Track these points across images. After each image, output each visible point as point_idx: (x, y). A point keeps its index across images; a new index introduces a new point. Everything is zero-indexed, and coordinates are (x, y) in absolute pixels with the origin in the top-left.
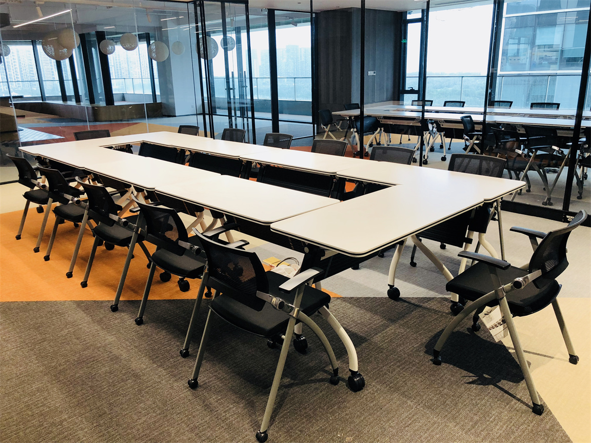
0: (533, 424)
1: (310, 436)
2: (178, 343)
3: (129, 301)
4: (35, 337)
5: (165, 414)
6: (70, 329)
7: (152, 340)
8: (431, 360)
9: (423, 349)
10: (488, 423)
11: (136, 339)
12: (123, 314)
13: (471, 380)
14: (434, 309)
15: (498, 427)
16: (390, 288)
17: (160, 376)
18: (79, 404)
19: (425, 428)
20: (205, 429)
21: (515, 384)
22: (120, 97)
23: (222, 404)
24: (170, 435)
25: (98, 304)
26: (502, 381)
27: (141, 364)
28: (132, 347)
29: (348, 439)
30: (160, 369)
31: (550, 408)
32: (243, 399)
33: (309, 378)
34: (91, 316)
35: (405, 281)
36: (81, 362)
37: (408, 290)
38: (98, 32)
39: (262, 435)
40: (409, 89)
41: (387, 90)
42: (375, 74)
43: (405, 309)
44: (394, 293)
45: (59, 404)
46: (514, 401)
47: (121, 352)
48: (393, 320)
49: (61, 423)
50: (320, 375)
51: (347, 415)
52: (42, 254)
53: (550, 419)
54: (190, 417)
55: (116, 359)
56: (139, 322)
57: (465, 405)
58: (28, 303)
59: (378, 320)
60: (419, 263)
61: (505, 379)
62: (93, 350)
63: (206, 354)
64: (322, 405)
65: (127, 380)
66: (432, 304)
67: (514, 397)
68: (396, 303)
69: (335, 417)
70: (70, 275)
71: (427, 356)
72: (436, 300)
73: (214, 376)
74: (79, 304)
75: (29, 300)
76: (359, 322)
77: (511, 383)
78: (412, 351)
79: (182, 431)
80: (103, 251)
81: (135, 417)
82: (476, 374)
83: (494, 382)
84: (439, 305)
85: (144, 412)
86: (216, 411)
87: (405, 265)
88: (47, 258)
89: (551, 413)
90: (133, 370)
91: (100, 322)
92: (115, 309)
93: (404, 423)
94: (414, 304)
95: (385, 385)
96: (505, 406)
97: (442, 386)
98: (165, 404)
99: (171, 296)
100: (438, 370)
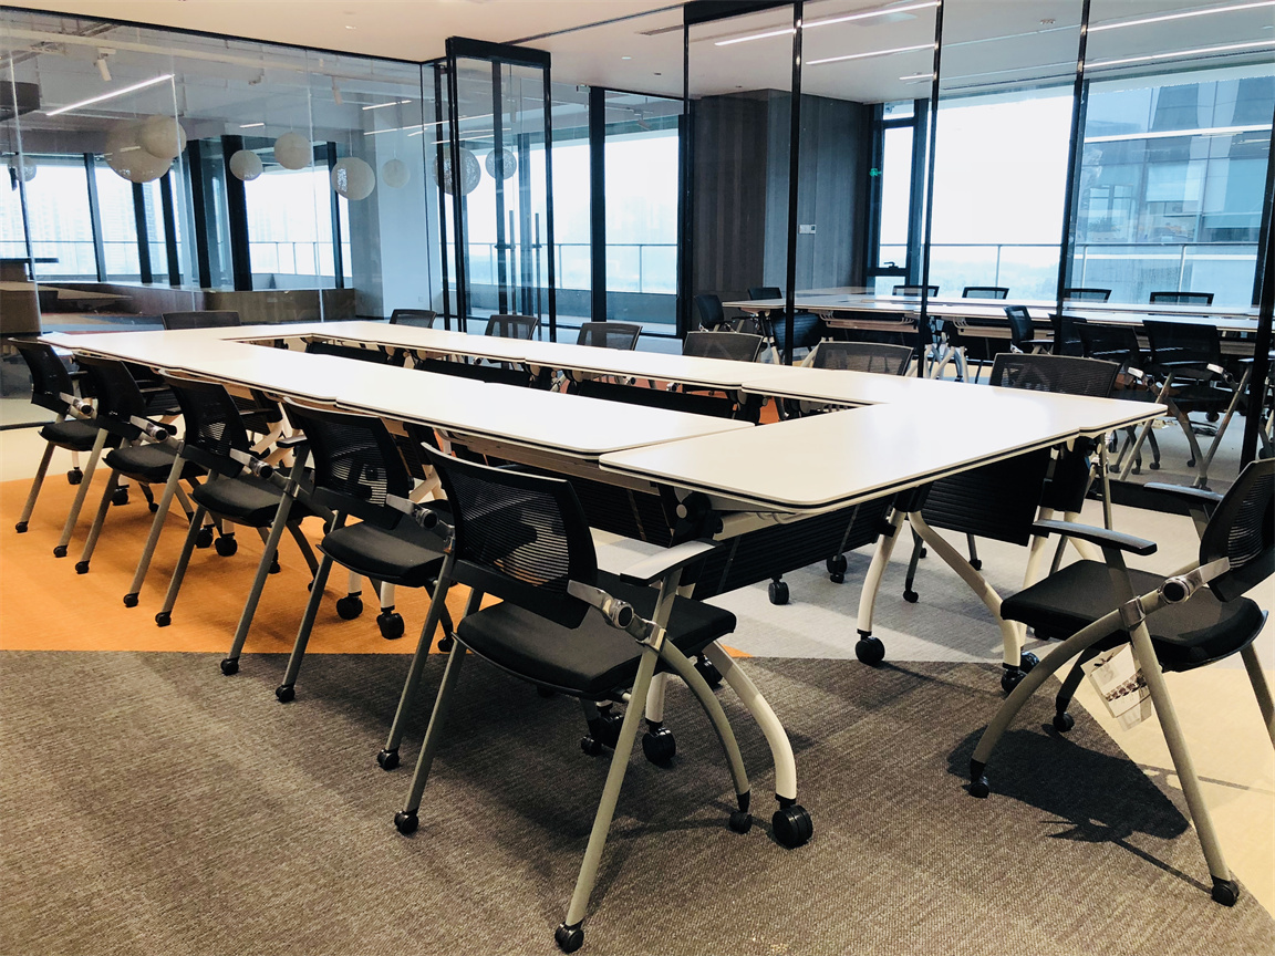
0: (1215, 925)
1: (683, 939)
2: (374, 741)
3: (264, 656)
4: (41, 722)
5: (338, 886)
6: (124, 708)
7: (314, 734)
8: (964, 787)
9: (944, 764)
10: (1108, 921)
11: (275, 731)
12: (248, 681)
13: (1061, 830)
14: (962, 686)
15: (1133, 930)
16: (862, 638)
17: (328, 806)
18: (134, 862)
19: (960, 928)
20: (433, 920)
21: (1165, 841)
22: (266, 281)
23: (475, 867)
24: (347, 931)
25: (193, 660)
26: (1134, 833)
27: (286, 780)
28: (266, 747)
29: (776, 948)
30: (329, 792)
31: (1252, 892)
32: (523, 857)
33: (678, 818)
34: (176, 682)
35: (895, 629)
36: (144, 775)
37: (900, 646)
38: (228, 137)
39: (571, 932)
40: (887, 266)
41: (839, 266)
42: (814, 232)
43: (897, 685)
44: (870, 650)
45: (87, 860)
46: (1167, 876)
47: (240, 756)
48: (870, 707)
49: (88, 901)
50: (706, 813)
51: (771, 896)
52: (72, 560)
53: (1254, 915)
54: (397, 893)
55: (226, 770)
56: (286, 696)
57: (1051, 882)
58: (32, 655)
59: (835, 705)
60: (924, 595)
61: (1141, 831)
62: (174, 751)
63: (437, 764)
64: (712, 876)
65: (249, 814)
66: (958, 674)
67: (1166, 868)
68: (876, 672)
69: (744, 901)
70: (131, 601)
71: (952, 778)
72: (967, 668)
73: (457, 808)
74: (148, 658)
75: (34, 649)
76: (793, 706)
77: (1157, 839)
78: (917, 767)
79: (377, 923)
80: (211, 559)
81: (267, 892)
82: (1072, 819)
83: (1115, 834)
84: (974, 678)
85: (287, 881)
86: (460, 883)
87: (891, 598)
88: (82, 568)
89: (1255, 902)
90: (266, 793)
91: (195, 694)
92: (230, 668)
93: (908, 916)
94: (916, 675)
95: (859, 836)
96: (1147, 886)
97: (993, 841)
98: (339, 865)
99: (360, 647)
100: (982, 808)
